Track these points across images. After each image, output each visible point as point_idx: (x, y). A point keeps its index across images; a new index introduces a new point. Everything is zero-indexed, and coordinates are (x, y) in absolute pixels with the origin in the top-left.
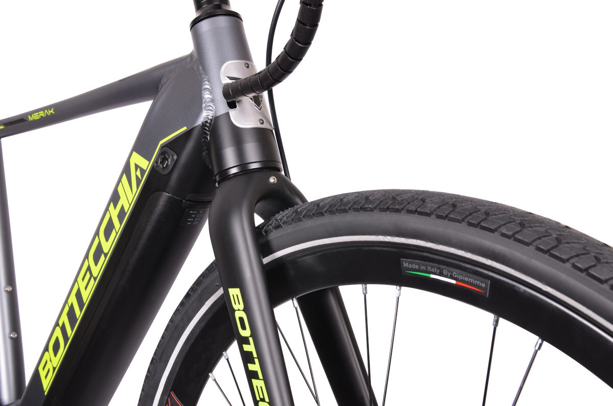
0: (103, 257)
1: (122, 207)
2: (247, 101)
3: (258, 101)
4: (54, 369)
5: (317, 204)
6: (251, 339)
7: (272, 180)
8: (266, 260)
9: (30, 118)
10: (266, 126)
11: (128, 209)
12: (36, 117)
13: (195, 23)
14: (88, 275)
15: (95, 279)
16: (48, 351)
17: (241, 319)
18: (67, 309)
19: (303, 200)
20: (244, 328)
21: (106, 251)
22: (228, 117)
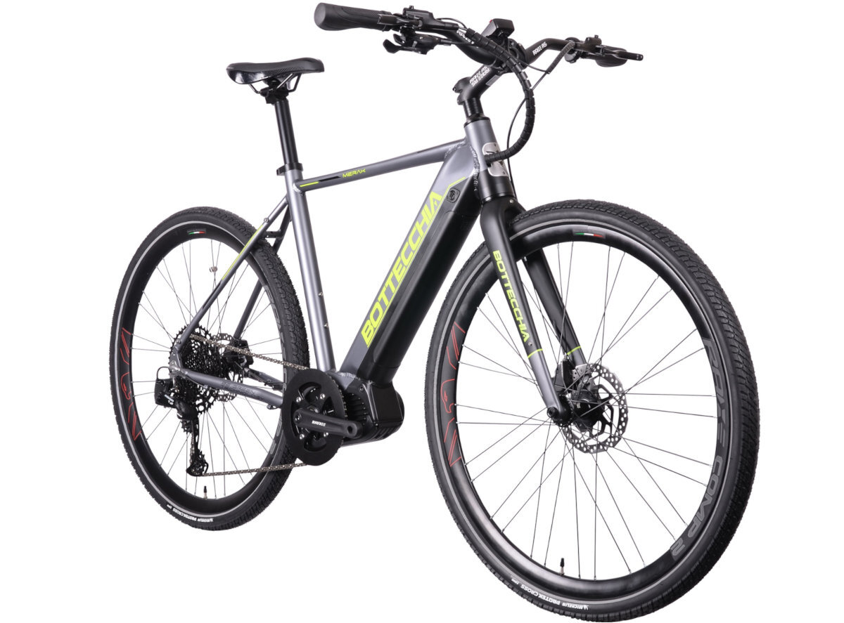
0: (412, 253)
1: (425, 223)
2: (497, 164)
3: (502, 163)
4: (375, 329)
5: (532, 211)
6: (506, 273)
7: (511, 201)
8: (511, 238)
9: (344, 176)
10: (506, 175)
11: (429, 224)
12: (349, 174)
13: (466, 124)
14: (401, 265)
15: (406, 267)
16: (369, 319)
17: (501, 265)
18: (384, 289)
19: (524, 210)
20: (502, 268)
21: (413, 249)
22: (486, 171)
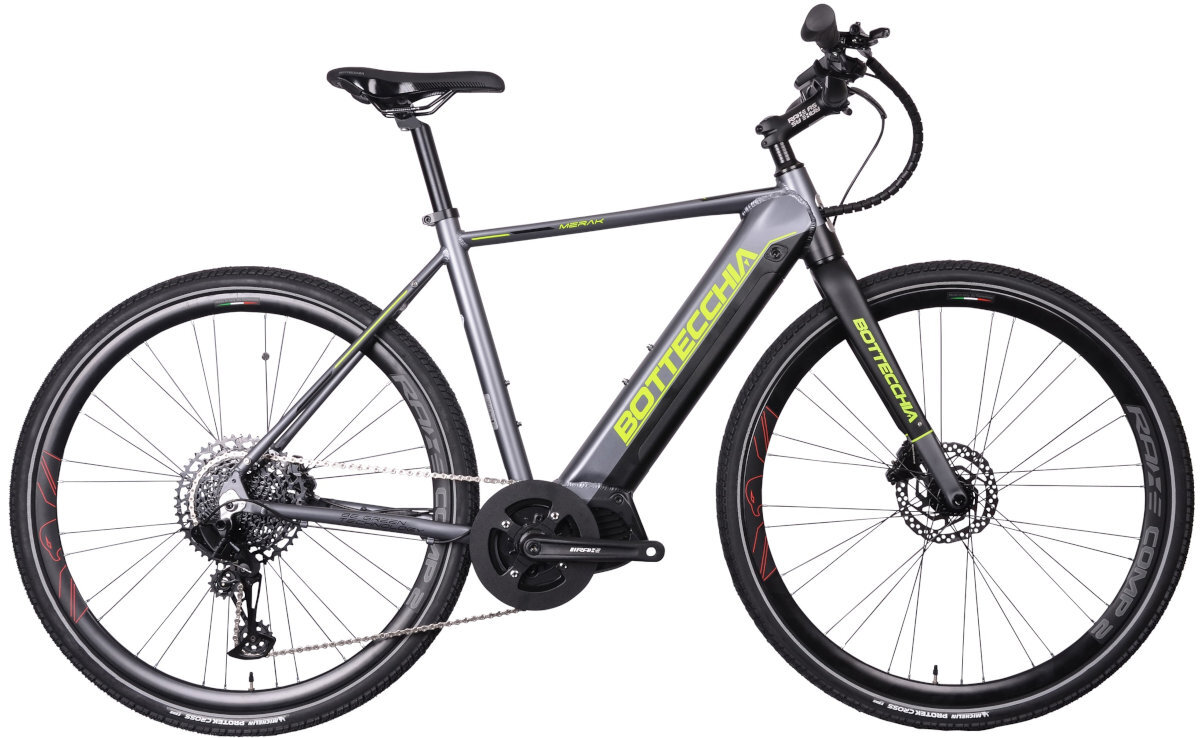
0: (706, 324)
4: (639, 422)
9: (562, 227)
11: (736, 287)
17: (867, 335)
20: (868, 338)
21: (709, 319)
22: (824, 226)
